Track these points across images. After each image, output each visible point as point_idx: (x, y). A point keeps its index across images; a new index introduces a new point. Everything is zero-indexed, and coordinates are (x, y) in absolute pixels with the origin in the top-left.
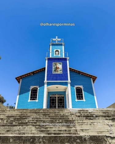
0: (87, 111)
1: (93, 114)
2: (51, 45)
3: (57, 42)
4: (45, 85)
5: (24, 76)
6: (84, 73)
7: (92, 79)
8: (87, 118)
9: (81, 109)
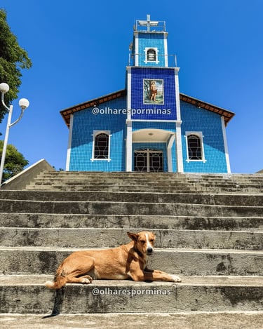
0: (219, 177)
1: (232, 182)
2: (137, 36)
3: (148, 28)
4: (128, 128)
5: (78, 109)
6: (213, 107)
7: (222, 118)
8: (224, 189)
9: (207, 174)
